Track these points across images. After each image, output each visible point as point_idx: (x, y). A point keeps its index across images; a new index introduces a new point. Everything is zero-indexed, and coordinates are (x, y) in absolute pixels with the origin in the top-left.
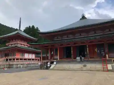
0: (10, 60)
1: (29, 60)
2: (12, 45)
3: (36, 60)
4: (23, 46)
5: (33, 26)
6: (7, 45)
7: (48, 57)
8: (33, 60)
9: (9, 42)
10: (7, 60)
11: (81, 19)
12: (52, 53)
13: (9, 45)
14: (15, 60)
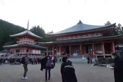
3: (42, 55)
6: (17, 42)
7: (52, 52)
10: (18, 55)
11: (78, 24)
12: (55, 50)
13: (19, 43)
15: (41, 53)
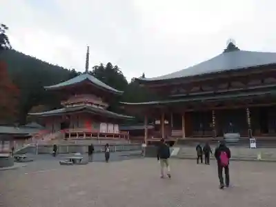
0: (74, 135)
1: (110, 135)
2: (72, 104)
3: (122, 137)
4: (96, 107)
5: (109, 64)
6: (62, 104)
8: (116, 136)
9: (66, 100)
10: (67, 136)
13: (66, 104)
14: (85, 137)
15: (121, 130)
